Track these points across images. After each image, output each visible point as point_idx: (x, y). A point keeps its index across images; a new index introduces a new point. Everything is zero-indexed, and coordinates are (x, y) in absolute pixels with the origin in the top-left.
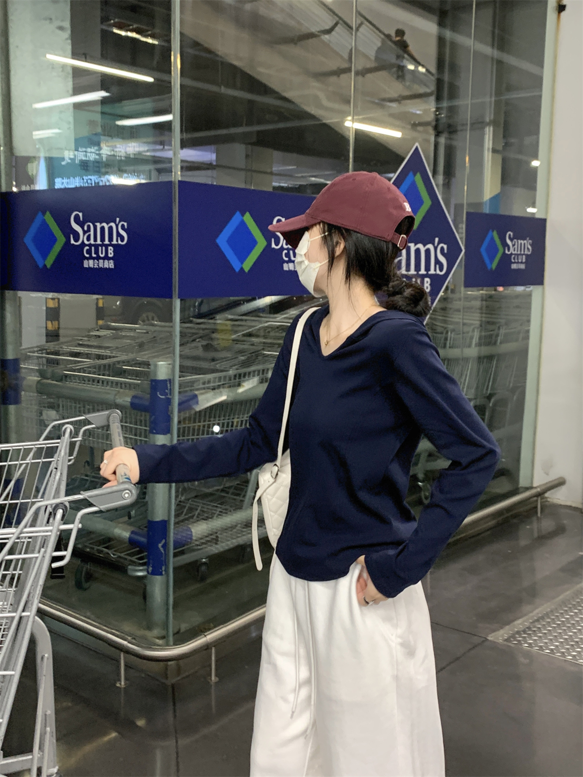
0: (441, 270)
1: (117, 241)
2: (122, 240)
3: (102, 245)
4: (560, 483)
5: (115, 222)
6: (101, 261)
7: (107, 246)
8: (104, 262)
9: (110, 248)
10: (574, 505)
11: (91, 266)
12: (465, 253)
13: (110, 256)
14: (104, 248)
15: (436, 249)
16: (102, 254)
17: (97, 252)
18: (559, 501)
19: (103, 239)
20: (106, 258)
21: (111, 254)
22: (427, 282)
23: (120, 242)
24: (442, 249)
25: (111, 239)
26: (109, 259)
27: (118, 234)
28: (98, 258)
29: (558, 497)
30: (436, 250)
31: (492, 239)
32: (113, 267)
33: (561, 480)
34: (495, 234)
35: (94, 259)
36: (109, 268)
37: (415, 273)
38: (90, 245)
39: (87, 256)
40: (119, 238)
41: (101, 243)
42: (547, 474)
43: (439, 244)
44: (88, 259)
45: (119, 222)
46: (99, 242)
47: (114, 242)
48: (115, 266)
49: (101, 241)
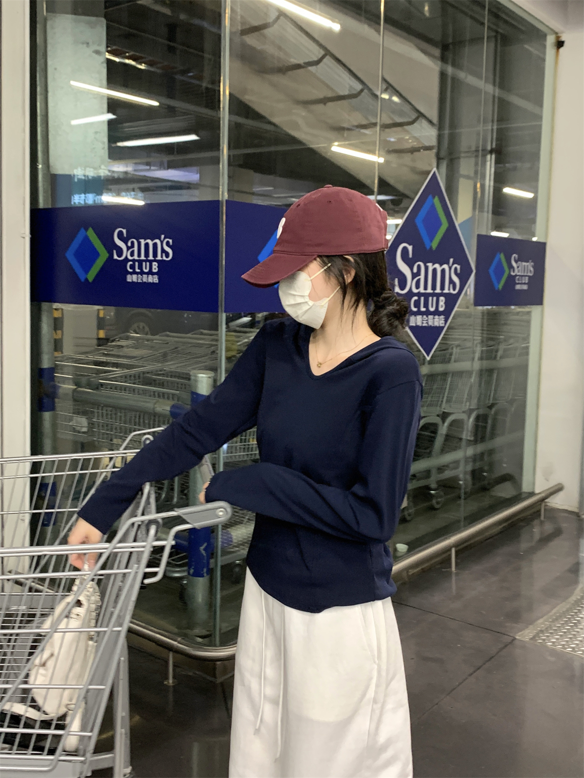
0: (454, 289)
1: (162, 257)
2: (167, 256)
3: (146, 261)
4: (559, 489)
5: (160, 239)
6: (145, 276)
7: (151, 262)
8: (148, 277)
9: (154, 263)
10: (570, 509)
11: (135, 280)
12: (476, 273)
13: (154, 271)
14: (148, 263)
15: (450, 268)
16: (146, 269)
17: (140, 267)
18: (556, 505)
19: (147, 255)
20: (151, 273)
21: (155, 269)
22: (442, 301)
23: (164, 258)
24: (456, 269)
25: (155, 255)
26: (153, 274)
27: (163, 251)
28: (142, 273)
29: (557, 502)
30: (450, 270)
31: (500, 261)
32: (157, 282)
33: (560, 486)
34: (502, 256)
35: (137, 273)
36: (153, 283)
37: (432, 291)
38: (134, 261)
39: (131, 270)
40: (164, 254)
41: (145, 259)
42: (547, 480)
43: (453, 264)
44: (131, 273)
45: (165, 238)
46: (143, 257)
47: (159, 258)
48: (159, 281)
49: (145, 257)
